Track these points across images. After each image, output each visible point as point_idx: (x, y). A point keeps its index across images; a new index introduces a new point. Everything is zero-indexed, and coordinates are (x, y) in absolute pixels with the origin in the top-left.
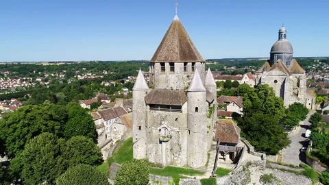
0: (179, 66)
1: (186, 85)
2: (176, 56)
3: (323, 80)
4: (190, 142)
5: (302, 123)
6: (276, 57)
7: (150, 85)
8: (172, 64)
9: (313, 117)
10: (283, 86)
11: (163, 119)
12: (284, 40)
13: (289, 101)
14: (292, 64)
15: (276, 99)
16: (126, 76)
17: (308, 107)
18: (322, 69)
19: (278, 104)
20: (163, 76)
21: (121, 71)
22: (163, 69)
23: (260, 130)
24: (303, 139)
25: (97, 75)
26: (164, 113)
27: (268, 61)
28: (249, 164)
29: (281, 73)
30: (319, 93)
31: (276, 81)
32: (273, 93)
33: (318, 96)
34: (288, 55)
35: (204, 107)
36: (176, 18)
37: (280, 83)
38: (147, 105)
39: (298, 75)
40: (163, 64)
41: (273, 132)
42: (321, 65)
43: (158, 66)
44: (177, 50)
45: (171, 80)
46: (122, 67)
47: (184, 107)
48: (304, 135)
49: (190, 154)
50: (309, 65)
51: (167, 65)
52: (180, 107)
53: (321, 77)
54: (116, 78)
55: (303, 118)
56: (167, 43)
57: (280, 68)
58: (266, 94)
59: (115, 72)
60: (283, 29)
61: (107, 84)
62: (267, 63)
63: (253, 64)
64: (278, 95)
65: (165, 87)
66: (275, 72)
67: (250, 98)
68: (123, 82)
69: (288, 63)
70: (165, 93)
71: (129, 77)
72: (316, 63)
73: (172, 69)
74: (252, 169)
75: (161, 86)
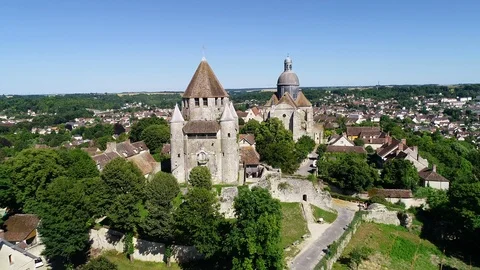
0: (211, 101)
1: (218, 117)
2: (208, 92)
3: (335, 115)
4: (225, 163)
5: (309, 156)
6: (283, 89)
7: (186, 118)
8: (205, 99)
9: (319, 148)
10: (292, 120)
11: (201, 146)
12: (289, 71)
13: (297, 135)
14: (299, 96)
15: (286, 132)
16: (71, 118)
17: (317, 141)
18: (334, 102)
19: (288, 137)
20: (197, 110)
21: (61, 111)
22: (198, 104)
23: (274, 157)
24: (311, 169)
25: (17, 118)
26: (201, 140)
27: (275, 93)
28: (270, 176)
29: (289, 107)
30: (327, 127)
31: (284, 116)
32: (282, 127)
33: (325, 130)
34: (294, 88)
35: (234, 134)
36: (204, 59)
37: (288, 117)
38: (185, 134)
39: (305, 108)
40: (197, 99)
41: (285, 158)
42: (334, 97)
43: (192, 101)
44: (208, 87)
45: (205, 113)
46: (60, 104)
47: (219, 134)
48: (312, 166)
49: (225, 171)
50: (320, 96)
51: (201, 100)
52: (215, 134)
53: (333, 112)
54: (57, 122)
55: (311, 150)
56: (198, 81)
57: (288, 102)
58: (276, 127)
59: (50, 112)
60: (289, 60)
61: (42, 132)
62: (274, 96)
63: (255, 97)
64: (287, 127)
65: (199, 118)
66: (283, 105)
67: (262, 132)
68: (69, 127)
69: (295, 96)
70: (200, 124)
71: (77, 120)
72: (328, 95)
73: (206, 104)
74: (272, 180)
75: (196, 118)
